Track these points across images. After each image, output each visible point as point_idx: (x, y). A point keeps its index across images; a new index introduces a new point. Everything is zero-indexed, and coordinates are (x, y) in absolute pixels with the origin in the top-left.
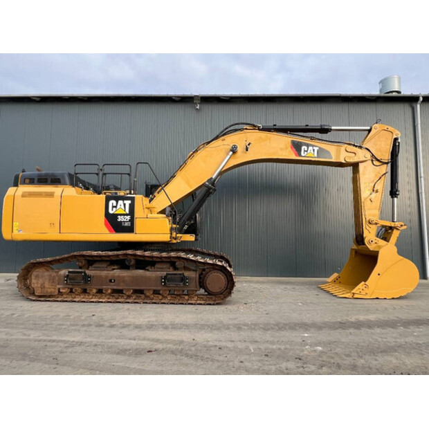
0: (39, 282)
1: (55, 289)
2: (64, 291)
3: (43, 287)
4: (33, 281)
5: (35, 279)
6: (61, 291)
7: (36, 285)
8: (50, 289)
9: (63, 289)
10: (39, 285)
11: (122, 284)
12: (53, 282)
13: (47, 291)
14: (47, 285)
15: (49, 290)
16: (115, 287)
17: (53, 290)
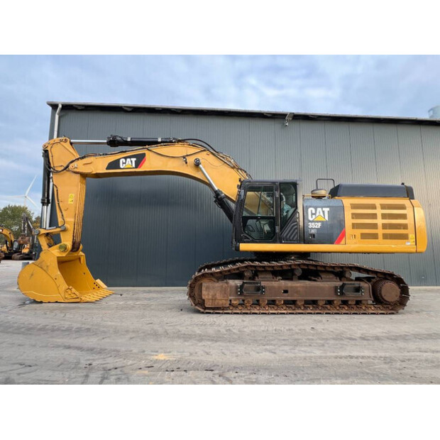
0: (210, 294)
1: (226, 300)
2: (235, 302)
3: (214, 299)
4: (204, 292)
5: (206, 290)
6: (233, 302)
7: (207, 297)
8: (221, 300)
9: (235, 300)
10: (210, 297)
11: (296, 295)
12: (225, 293)
13: (218, 303)
14: (218, 296)
15: (220, 302)
16: (289, 298)
17: (224, 301)
